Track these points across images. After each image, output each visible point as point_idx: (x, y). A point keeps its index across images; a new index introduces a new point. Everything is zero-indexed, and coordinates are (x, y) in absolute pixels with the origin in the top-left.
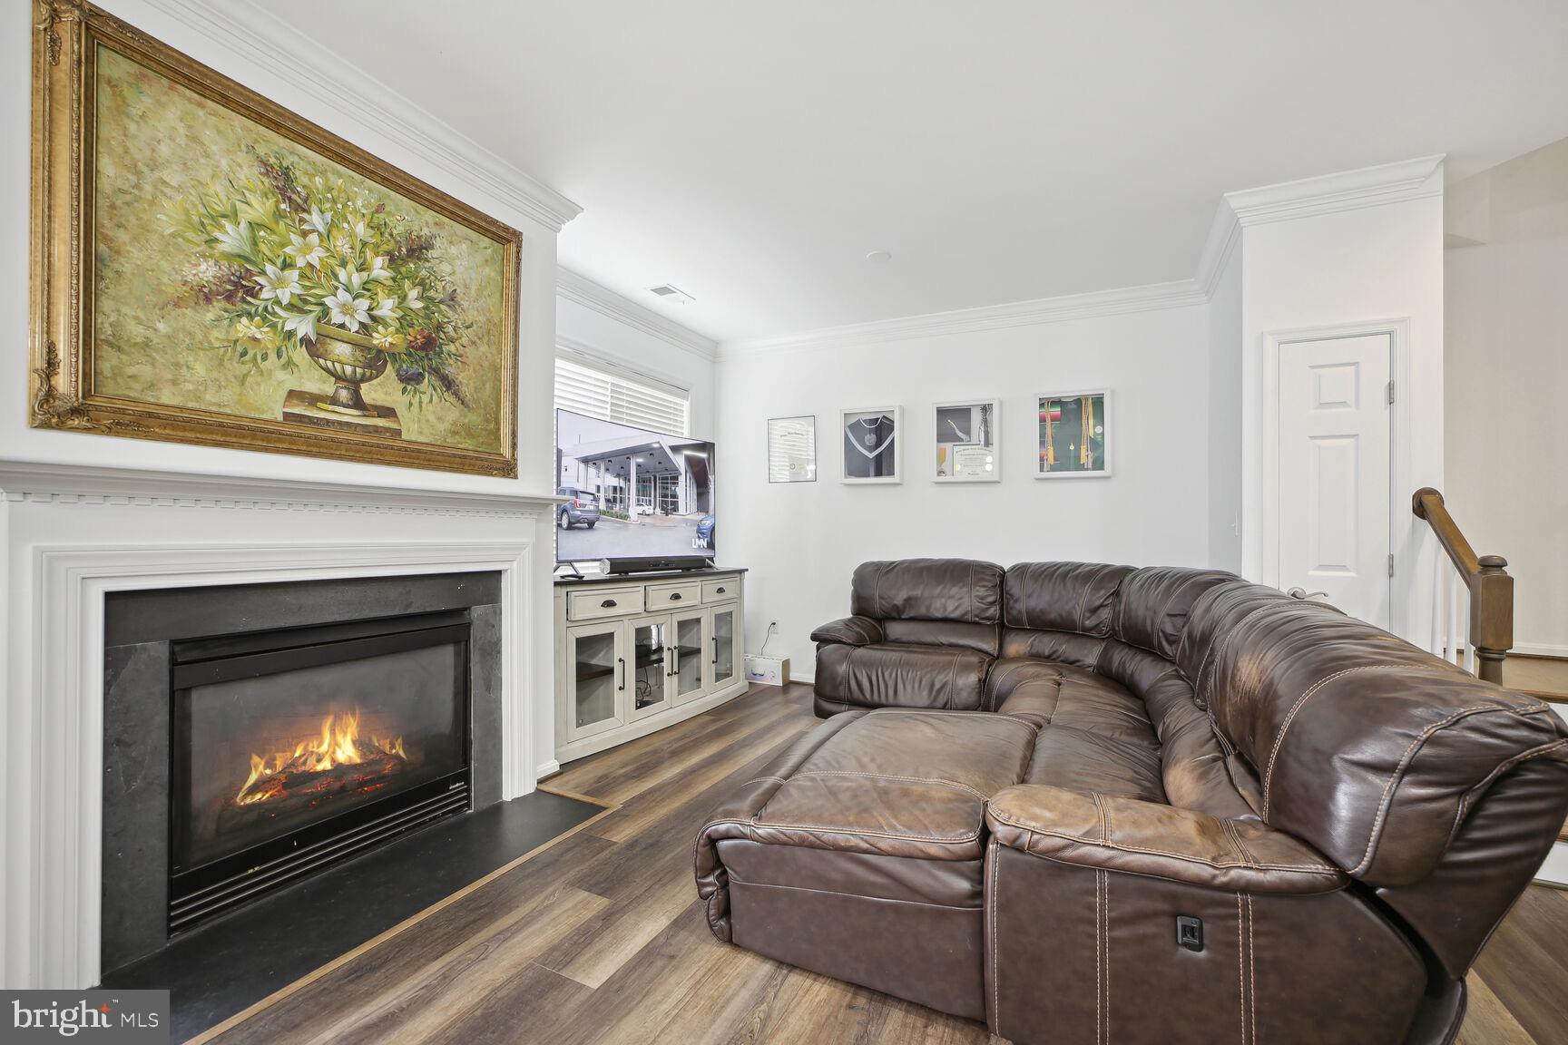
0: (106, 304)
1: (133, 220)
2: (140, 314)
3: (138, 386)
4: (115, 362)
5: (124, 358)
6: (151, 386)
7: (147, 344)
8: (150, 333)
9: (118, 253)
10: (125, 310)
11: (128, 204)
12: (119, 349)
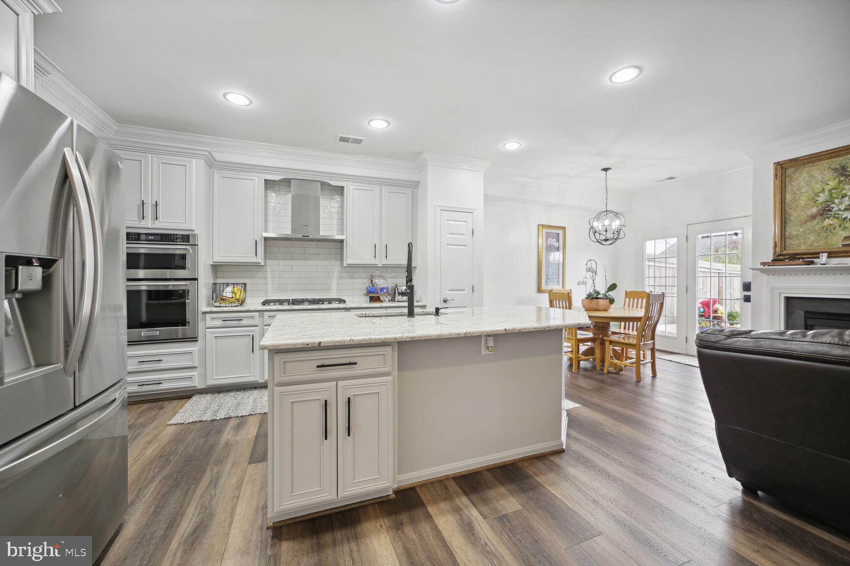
0: (787, 229)
1: (794, 206)
2: (796, 228)
3: (795, 247)
4: (789, 242)
5: (792, 240)
6: (799, 246)
7: (797, 236)
8: (798, 233)
9: (790, 216)
10: (791, 229)
11: (792, 203)
12: (791, 239)
